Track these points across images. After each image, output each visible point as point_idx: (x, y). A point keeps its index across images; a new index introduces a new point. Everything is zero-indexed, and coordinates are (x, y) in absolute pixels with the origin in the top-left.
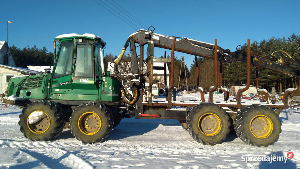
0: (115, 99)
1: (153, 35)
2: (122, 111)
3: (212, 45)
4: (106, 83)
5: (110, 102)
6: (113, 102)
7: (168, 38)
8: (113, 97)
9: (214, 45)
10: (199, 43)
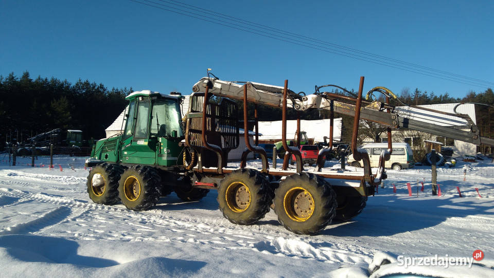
0: (170, 163)
1: (215, 83)
2: (181, 178)
3: (281, 89)
4: (162, 144)
5: (164, 166)
6: (168, 166)
7: (230, 84)
8: (168, 161)
9: (283, 88)
10: (265, 87)
